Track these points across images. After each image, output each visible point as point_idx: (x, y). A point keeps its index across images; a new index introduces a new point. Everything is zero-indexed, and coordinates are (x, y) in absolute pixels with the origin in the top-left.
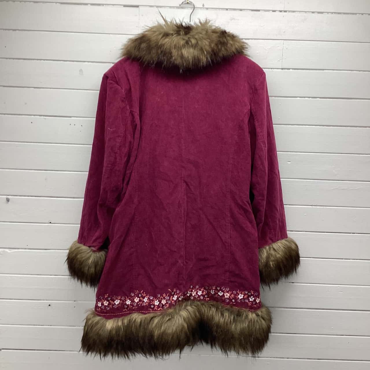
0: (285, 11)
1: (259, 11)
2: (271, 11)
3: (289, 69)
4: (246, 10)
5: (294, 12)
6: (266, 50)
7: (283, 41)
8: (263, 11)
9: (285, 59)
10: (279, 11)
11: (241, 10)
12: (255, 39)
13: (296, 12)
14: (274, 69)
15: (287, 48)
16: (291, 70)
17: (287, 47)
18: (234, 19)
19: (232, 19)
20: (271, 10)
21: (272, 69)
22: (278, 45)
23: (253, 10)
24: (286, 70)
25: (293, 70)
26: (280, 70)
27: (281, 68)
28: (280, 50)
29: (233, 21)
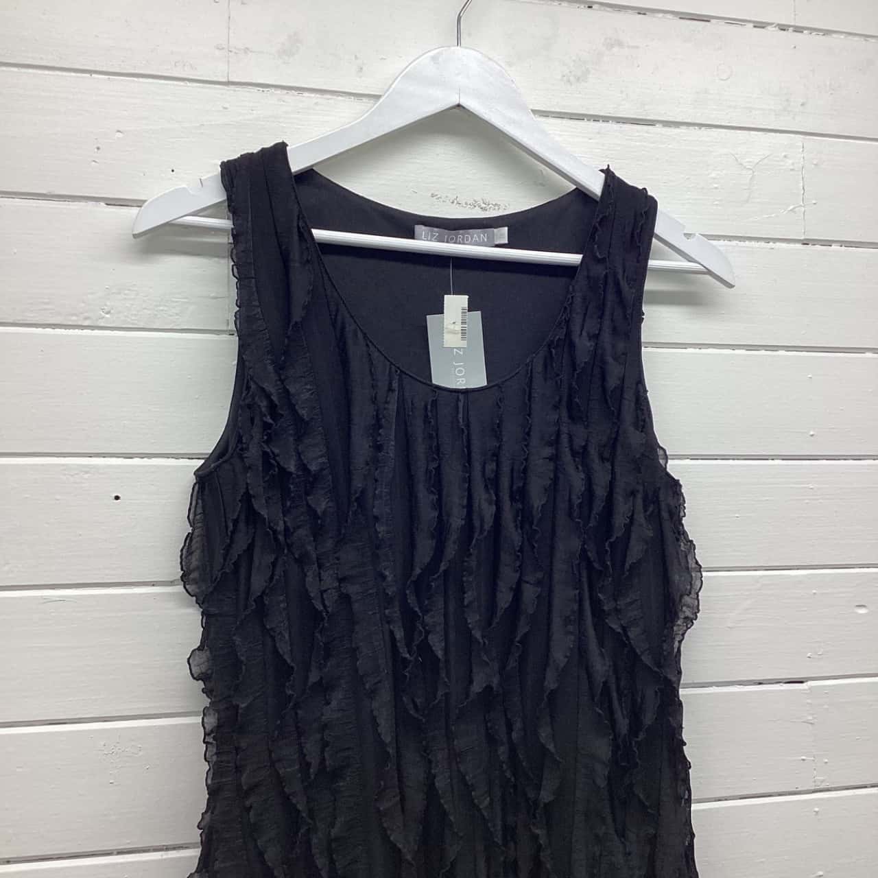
0: (798, 30)
1: (705, 19)
2: (751, 25)
3: (828, 243)
4: (660, 15)
5: (827, 32)
6: (745, 167)
7: (802, 136)
8: (722, 22)
9: (815, 204)
10: (777, 28)
11: (642, 12)
12: (701, 125)
13: (834, 35)
14: (775, 240)
15: (816, 165)
16: (835, 247)
17: (815, 163)
18: (620, 44)
19: (612, 46)
20: (750, 21)
21: (768, 240)
22: (784, 154)
23: (684, 16)
24: (818, 247)
25: (843, 248)
26: (799, 246)
27: (802, 238)
28: (792, 170)
29: (615, 49)
